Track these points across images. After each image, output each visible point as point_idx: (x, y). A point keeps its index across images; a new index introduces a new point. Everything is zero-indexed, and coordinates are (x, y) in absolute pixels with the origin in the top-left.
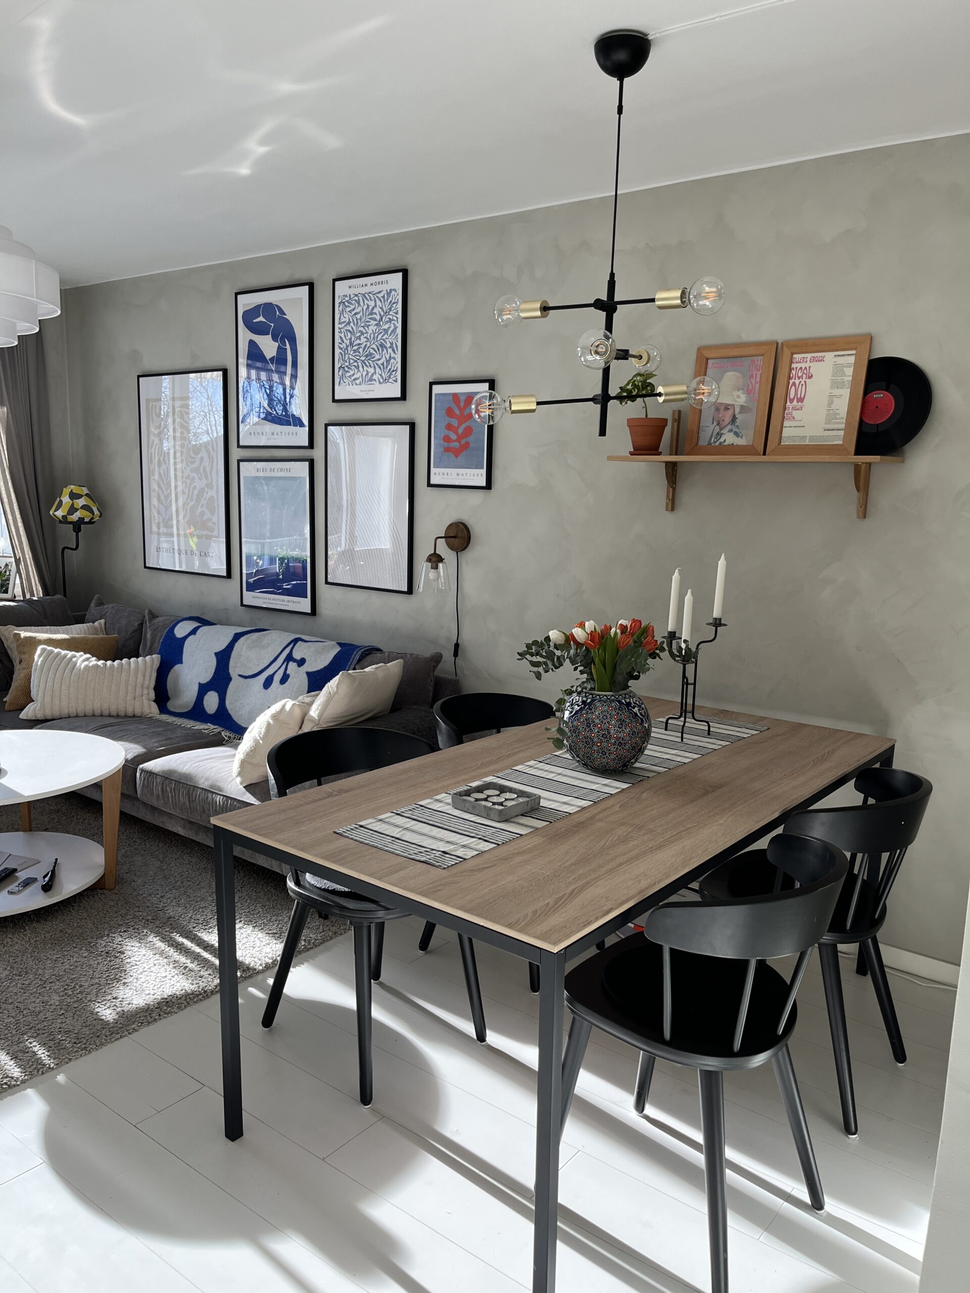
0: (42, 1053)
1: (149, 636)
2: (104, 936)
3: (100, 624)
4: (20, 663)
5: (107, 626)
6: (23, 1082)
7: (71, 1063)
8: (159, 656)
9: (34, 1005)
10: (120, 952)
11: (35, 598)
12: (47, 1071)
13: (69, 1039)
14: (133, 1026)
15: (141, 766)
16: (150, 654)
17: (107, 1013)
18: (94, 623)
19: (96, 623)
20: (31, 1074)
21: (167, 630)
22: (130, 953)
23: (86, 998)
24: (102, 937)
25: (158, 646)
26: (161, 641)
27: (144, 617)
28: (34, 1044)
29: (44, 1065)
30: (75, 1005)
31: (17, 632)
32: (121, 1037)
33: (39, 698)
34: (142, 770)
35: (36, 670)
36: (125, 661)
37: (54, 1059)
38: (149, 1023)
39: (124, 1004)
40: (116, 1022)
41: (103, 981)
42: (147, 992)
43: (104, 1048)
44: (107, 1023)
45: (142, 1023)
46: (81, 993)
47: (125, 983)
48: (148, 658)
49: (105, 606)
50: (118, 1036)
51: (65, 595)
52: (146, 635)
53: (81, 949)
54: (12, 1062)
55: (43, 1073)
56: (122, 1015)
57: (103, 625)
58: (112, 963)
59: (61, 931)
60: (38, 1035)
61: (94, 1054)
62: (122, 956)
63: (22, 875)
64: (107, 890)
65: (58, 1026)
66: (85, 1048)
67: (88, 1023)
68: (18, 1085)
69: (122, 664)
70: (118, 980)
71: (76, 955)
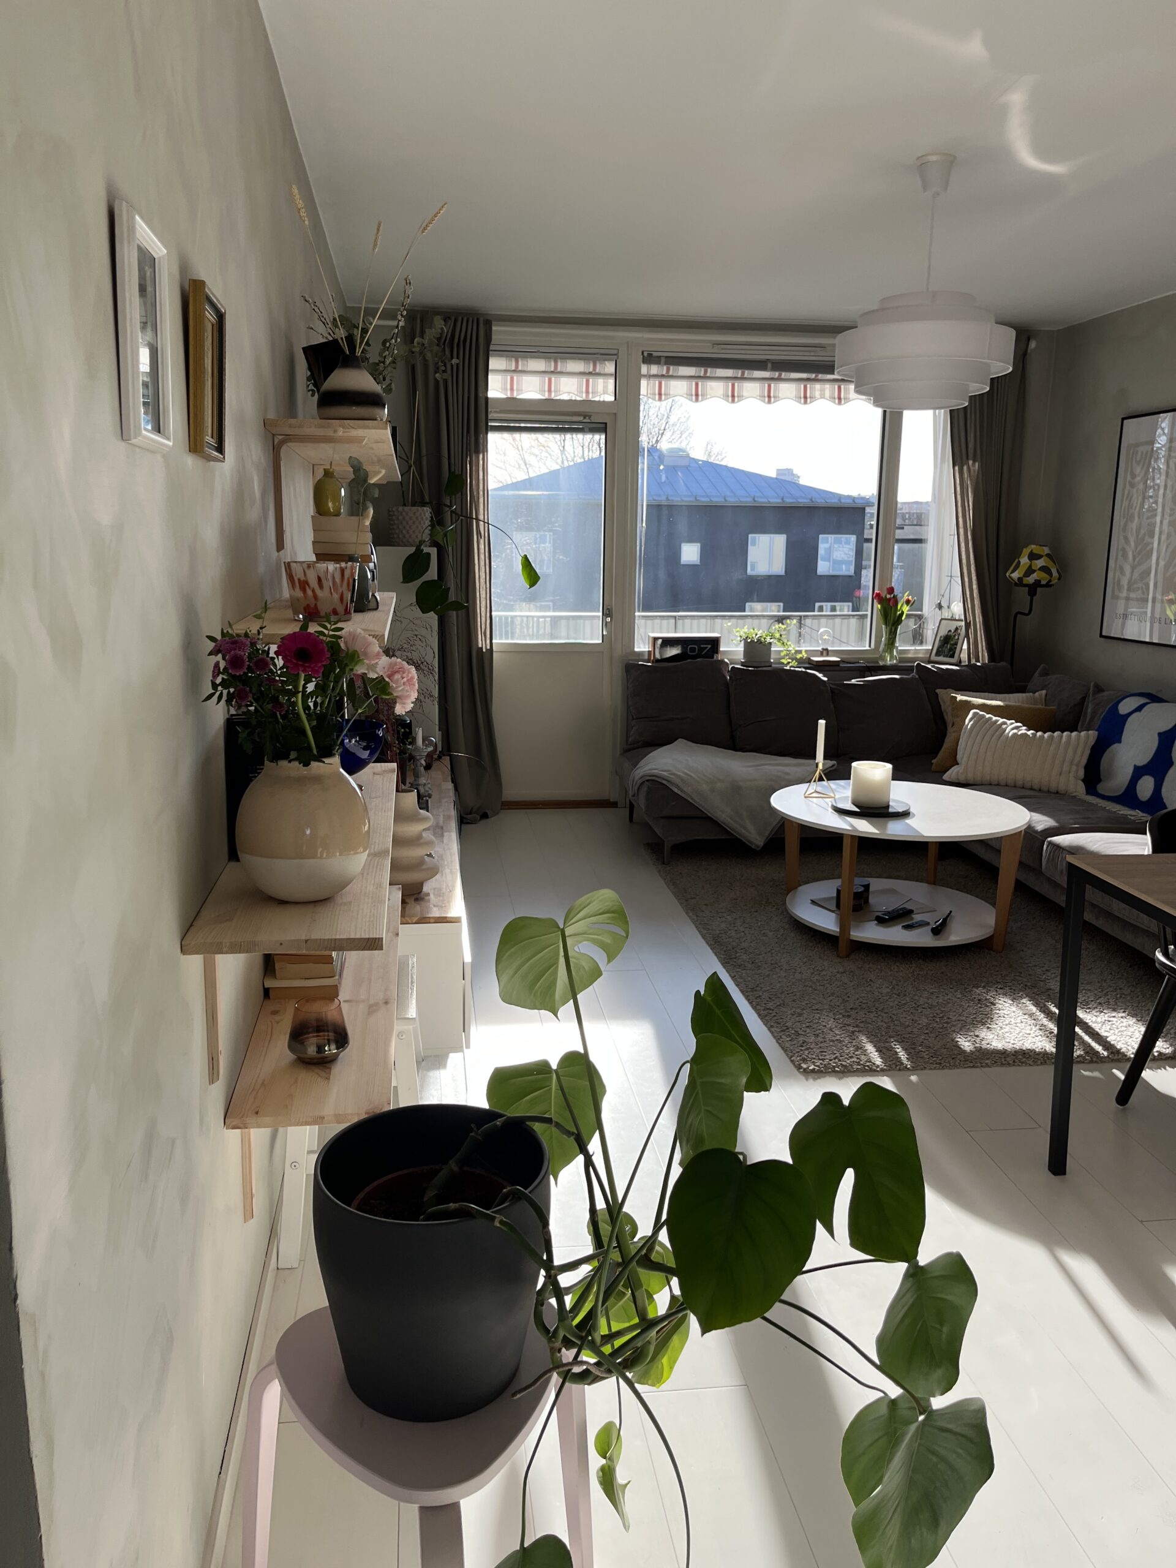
0: (902, 1055)
1: (1089, 710)
2: (980, 987)
3: (1040, 695)
4: (953, 726)
5: (1048, 697)
6: (882, 1070)
7: (926, 1071)
8: (1096, 733)
9: (905, 1020)
10: (991, 1003)
11: (978, 664)
12: (903, 1070)
13: (927, 1053)
14: (987, 1061)
15: (1049, 839)
16: (1088, 730)
17: (966, 1044)
18: (1034, 693)
19: (1037, 694)
20: (890, 1066)
21: (1110, 705)
22: (1000, 1006)
23: (950, 1028)
24: (977, 987)
25: (1097, 722)
26: (1102, 716)
27: (1089, 690)
28: (898, 1046)
29: (902, 1064)
30: (941, 1030)
31: (954, 695)
32: (973, 1067)
33: (963, 762)
34: (1050, 843)
35: (965, 733)
36: (1057, 734)
37: (912, 1062)
38: (1002, 1065)
39: (983, 1042)
40: (972, 1052)
41: (969, 1020)
42: (1008, 1041)
43: (956, 1070)
44: (964, 1052)
45: (996, 1062)
46: (947, 1023)
47: (988, 1028)
48: (1083, 733)
49: (1049, 677)
50: (972, 1065)
51: (1012, 664)
52: (1087, 709)
53: (957, 991)
54: (876, 1053)
55: (900, 1070)
56: (979, 1050)
57: (1043, 697)
58: (981, 1009)
59: (942, 973)
60: (903, 1041)
61: (946, 1071)
62: (992, 1007)
63: (917, 918)
64: (994, 951)
65: (921, 1040)
66: (940, 1064)
67: (947, 1047)
68: (878, 1071)
69: (1053, 736)
70: (984, 1024)
71: (951, 994)
